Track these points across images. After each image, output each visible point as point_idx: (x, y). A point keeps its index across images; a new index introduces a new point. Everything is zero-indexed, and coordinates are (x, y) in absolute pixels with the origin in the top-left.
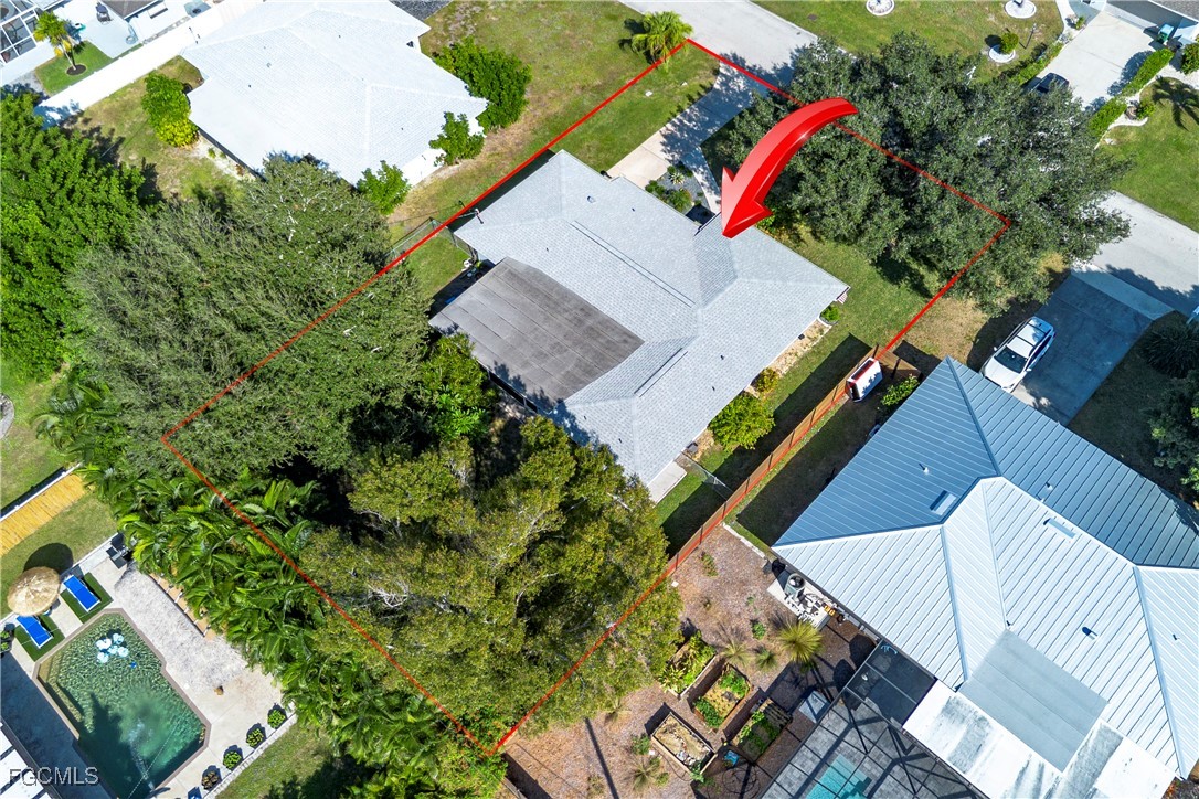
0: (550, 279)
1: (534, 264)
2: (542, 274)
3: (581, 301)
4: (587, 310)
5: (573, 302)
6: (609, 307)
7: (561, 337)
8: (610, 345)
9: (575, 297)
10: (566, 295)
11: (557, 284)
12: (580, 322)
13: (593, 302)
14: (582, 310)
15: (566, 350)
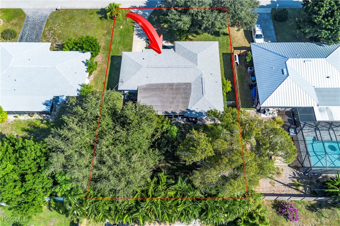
0: (155, 84)
1: (147, 83)
2: (151, 84)
3: (167, 84)
4: (171, 85)
5: (166, 85)
6: (176, 80)
7: (172, 95)
8: (184, 89)
9: (165, 84)
10: (163, 85)
11: (158, 84)
12: (172, 89)
13: (170, 82)
14: (170, 86)
15: (176, 97)
